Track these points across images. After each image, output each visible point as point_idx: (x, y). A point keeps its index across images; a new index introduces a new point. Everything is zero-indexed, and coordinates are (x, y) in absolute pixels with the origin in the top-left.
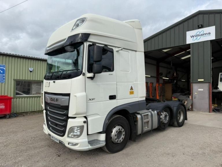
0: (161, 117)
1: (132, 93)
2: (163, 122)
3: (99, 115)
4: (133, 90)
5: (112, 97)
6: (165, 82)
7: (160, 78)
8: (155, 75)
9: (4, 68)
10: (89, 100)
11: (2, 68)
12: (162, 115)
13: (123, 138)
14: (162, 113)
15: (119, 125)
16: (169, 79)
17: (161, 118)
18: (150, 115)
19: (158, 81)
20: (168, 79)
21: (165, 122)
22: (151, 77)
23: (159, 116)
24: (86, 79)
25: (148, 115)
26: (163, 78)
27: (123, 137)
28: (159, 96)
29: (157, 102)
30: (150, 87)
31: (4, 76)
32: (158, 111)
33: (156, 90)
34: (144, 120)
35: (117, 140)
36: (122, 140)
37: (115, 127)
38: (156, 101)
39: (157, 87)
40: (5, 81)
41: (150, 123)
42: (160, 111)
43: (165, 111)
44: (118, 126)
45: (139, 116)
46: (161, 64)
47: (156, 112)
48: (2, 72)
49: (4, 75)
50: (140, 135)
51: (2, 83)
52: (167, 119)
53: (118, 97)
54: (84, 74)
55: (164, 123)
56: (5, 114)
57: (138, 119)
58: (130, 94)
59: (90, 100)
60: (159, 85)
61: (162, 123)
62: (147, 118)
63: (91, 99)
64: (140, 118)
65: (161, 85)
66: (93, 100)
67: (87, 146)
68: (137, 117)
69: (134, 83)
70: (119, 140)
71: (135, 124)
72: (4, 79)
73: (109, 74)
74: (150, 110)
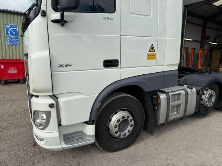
0: (203, 97)
1: (152, 57)
2: (205, 105)
3: (82, 94)
4: (154, 51)
5: (110, 64)
6: (212, 48)
7: (206, 43)
8: (199, 39)
9: (16, 29)
10: (59, 67)
11: (14, 28)
12: (204, 94)
13: (130, 130)
14: (205, 92)
15: (123, 110)
16: (218, 44)
17: (202, 100)
18: (183, 95)
19: (202, 46)
20: (216, 44)
21: (209, 106)
22: (194, 41)
23: (198, 96)
24: (51, 24)
25: (180, 94)
26: (210, 43)
27: (130, 128)
28: (201, 65)
29: (199, 73)
30: (191, 54)
31: (17, 38)
32: (199, 88)
33: (198, 57)
34: (172, 102)
35: (119, 133)
36: (128, 134)
37: (116, 113)
38: (197, 71)
39: (200, 54)
40: (19, 44)
41: (182, 107)
42: (201, 89)
43: (210, 89)
44: (122, 112)
45: (163, 97)
46: (209, 24)
47: (194, 90)
48: (14, 33)
49: (17, 36)
50: (163, 124)
51: (16, 46)
52: (213, 100)
53: (122, 64)
54: (44, 14)
55: (206, 107)
56: (18, 78)
57: (160, 101)
58: (148, 59)
59: (62, 66)
60: (203, 51)
61: (203, 106)
62: (179, 99)
63: (64, 66)
64: (165, 98)
65: (206, 51)
66: (68, 67)
67: (58, 145)
68: (159, 97)
69: (158, 38)
70: (123, 134)
71: (154, 109)
72: (17, 41)
73: (105, 18)
74: (185, 86)
